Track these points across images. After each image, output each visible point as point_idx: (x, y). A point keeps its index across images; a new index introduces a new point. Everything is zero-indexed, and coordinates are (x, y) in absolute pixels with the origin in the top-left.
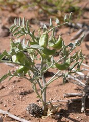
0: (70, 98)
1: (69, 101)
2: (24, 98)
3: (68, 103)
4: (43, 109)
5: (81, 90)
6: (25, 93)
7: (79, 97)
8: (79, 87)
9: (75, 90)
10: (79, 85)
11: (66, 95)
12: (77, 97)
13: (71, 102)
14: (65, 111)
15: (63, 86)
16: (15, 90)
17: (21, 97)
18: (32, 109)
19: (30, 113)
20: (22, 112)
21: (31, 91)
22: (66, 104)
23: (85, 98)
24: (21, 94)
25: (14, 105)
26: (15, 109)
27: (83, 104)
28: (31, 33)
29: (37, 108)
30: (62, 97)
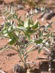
0: (40, 60)
1: (40, 63)
2: (10, 58)
3: (39, 64)
4: (24, 68)
5: (47, 55)
6: (10, 55)
7: (46, 60)
8: (46, 52)
9: (43, 54)
10: (45, 51)
11: (38, 58)
12: (45, 60)
13: (41, 63)
14: (38, 70)
15: (35, 51)
16: (4, 52)
17: (8, 58)
18: (17, 68)
19: (15, 71)
20: (9, 69)
21: (14, 53)
22: (38, 65)
23: (51, 62)
24: (8, 55)
25: (4, 63)
26: (5, 67)
27: (50, 66)
28: (18, 18)
29: (20, 68)
30: (35, 59)
